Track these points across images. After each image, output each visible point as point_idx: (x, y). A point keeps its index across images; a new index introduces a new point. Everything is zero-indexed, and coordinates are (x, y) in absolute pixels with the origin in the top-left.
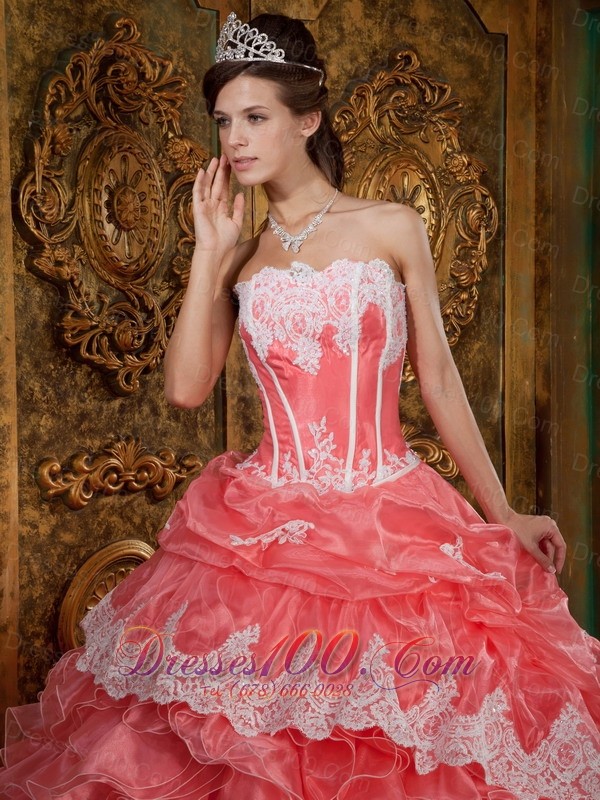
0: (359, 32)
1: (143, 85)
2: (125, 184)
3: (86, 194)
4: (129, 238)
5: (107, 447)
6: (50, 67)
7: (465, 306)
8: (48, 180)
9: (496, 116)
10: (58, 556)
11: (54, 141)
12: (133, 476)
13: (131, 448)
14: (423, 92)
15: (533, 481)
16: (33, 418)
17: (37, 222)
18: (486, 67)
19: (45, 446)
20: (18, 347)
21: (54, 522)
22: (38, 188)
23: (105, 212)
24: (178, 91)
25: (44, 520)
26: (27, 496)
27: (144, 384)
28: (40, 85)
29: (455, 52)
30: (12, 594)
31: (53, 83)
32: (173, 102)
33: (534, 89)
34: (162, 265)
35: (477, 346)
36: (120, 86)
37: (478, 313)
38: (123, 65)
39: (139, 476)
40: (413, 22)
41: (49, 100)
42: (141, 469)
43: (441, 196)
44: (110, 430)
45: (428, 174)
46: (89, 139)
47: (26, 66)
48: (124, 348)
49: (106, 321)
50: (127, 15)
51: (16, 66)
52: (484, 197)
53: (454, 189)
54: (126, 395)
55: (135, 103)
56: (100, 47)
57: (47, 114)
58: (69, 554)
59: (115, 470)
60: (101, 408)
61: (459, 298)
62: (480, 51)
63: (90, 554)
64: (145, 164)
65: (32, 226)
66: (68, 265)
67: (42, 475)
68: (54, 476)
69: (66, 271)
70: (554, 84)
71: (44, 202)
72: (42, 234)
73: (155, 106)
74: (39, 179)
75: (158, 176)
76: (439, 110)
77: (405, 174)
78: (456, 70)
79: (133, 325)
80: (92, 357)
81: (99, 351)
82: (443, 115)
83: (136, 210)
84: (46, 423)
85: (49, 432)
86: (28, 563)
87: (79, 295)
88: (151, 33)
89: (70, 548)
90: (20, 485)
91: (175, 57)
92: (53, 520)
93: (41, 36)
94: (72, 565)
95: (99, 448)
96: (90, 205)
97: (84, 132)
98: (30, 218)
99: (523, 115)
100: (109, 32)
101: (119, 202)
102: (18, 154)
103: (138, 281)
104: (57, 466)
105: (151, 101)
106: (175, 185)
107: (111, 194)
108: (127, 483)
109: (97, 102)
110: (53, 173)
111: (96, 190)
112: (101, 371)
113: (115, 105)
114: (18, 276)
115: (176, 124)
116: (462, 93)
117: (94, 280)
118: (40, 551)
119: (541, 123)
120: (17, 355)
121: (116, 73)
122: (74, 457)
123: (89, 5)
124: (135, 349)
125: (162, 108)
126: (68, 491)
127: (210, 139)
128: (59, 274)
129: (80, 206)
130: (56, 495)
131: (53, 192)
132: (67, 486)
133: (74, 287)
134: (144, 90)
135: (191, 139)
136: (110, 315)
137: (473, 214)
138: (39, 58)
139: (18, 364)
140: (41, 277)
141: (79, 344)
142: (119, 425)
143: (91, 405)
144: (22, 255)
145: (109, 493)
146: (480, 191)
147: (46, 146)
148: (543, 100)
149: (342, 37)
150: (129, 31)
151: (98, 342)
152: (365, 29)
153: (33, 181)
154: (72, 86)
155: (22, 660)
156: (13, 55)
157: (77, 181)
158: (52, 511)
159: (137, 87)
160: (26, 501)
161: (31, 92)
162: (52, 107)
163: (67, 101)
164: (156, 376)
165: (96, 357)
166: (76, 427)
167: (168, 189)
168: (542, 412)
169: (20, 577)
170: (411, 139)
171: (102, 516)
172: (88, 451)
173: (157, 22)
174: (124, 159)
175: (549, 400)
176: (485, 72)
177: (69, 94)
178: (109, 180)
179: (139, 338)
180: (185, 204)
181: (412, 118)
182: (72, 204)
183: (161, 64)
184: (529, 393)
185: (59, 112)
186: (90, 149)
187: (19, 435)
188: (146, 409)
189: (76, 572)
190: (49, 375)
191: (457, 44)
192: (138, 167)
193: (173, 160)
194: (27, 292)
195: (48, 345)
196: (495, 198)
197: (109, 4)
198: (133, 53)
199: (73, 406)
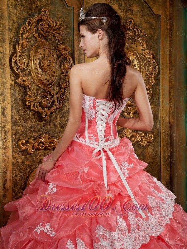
1: (50, 28)
2: (44, 57)
3: (33, 60)
4: (46, 74)
5: (39, 136)
6: (22, 23)
8: (21, 56)
9: (157, 39)
10: (25, 168)
11: (22, 44)
12: (48, 145)
13: (47, 136)
14: (135, 31)
15: (169, 146)
16: (16, 127)
17: (17, 68)
18: (154, 24)
19: (20, 136)
20: (12, 106)
21: (23, 158)
22: (18, 58)
23: (38, 66)
24: (61, 30)
25: (20, 158)
26: (15, 150)
27: (51, 117)
28: (19, 28)
29: (145, 20)
30: (10, 180)
31: (22, 27)
32: (59, 34)
33: (169, 31)
34: (56, 82)
36: (43, 28)
38: (44, 22)
39: (50, 145)
40: (132, 12)
41: (21, 32)
42: (50, 143)
43: (141, 62)
44: (40, 131)
45: (137, 55)
46: (34, 44)
47: (14, 22)
48: (44, 106)
49: (38, 98)
50: (45, 8)
51: (11, 22)
52: (154, 62)
53: (145, 60)
54: (45, 120)
55: (48, 34)
56: (37, 17)
57: (20, 37)
58: (28, 168)
59: (42, 143)
60: (38, 124)
62: (152, 20)
63: (35, 168)
64: (51, 52)
65: (16, 70)
66: (27, 81)
67: (19, 145)
68: (23, 144)
69: (26, 83)
70: (174, 29)
71: (19, 63)
72: (19, 72)
73: (54, 35)
74: (18, 56)
75: (55, 55)
76: (140, 37)
77: (130, 55)
78: (145, 25)
79: (47, 99)
80: (34, 109)
81: (37, 107)
82: (141, 38)
83: (48, 65)
84: (21, 128)
85: (21, 131)
86: (15, 170)
87: (30, 90)
88: (53, 13)
89: (28, 166)
90: (12, 147)
91: (60, 20)
92: (23, 157)
93: (19, 13)
94: (29, 171)
95: (37, 136)
96: (34, 64)
97: (32, 42)
98: (15, 67)
99: (165, 38)
101: (43, 63)
102: (11, 48)
103: (49, 87)
104: (24, 142)
105: (53, 33)
106: (60, 58)
107: (40, 60)
108: (46, 147)
109: (36, 33)
110: (22, 54)
111: (36, 59)
112: (37, 113)
113: (41, 34)
114: (12, 85)
115: (60, 40)
116: (147, 32)
117: (35, 86)
118: (19, 167)
119: (171, 41)
120: (11, 108)
121: (42, 25)
122: (29, 139)
123: (34, 5)
124: (48, 107)
125: (56, 35)
126: (27, 149)
127: (71, 45)
128: (24, 84)
129: (31, 64)
130: (24, 150)
131: (22, 60)
132: (27, 147)
133: (29, 88)
134: (51, 30)
135: (65, 45)
136: (40, 96)
137: (150, 67)
138: (18, 20)
139: (12, 111)
140: (19, 85)
141: (30, 105)
142: (43, 129)
143: (34, 123)
144: (13, 79)
145: (41, 150)
146: (152, 61)
147: (20, 46)
148: (171, 34)
150: (46, 12)
151: (36, 105)
153: (16, 56)
154: (28, 28)
156: (10, 19)
157: (30, 57)
158: (23, 155)
159: (48, 29)
160: (14, 152)
161: (16, 30)
162: (22, 34)
163: (27, 33)
164: (55, 115)
165: (36, 109)
166: (30, 130)
167: (58, 59)
168: (171, 126)
169: (13, 174)
170: (132, 45)
171: (38, 156)
172: (34, 137)
173: (55, 10)
174: (44, 50)
175: (173, 122)
176: (154, 26)
177: (27, 31)
178: (39, 56)
179: (49, 103)
180: (63, 64)
181: (132, 39)
182: (28, 63)
183: (56, 22)
184: (168, 120)
185: (24, 36)
186: (34, 47)
187: (12, 132)
188: (52, 125)
189: (30, 173)
190: (21, 114)
191: (146, 18)
192: (48, 53)
193: (59, 51)
194: (14, 89)
195: (21, 105)
196: (157, 63)
197: (40, 5)
198: (47, 19)
199: (29, 124)
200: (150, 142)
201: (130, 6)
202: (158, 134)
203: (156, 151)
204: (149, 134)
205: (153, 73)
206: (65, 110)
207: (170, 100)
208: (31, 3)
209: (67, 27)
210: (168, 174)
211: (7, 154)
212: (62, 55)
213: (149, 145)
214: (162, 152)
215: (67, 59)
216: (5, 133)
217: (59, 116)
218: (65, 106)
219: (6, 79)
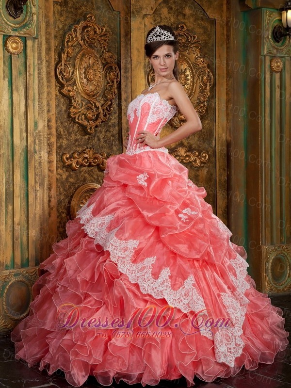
0: (167, 18)
1: (96, 35)
2: (90, 66)
4: (91, 83)
5: (84, 150)
6: (67, 30)
7: (202, 108)
8: (66, 65)
9: (213, 46)
10: (69, 186)
11: (68, 53)
12: (92, 161)
14: (188, 37)
15: (226, 169)
16: (61, 140)
17: (62, 78)
18: (209, 30)
19: (65, 149)
20: (56, 118)
21: (67, 175)
22: (63, 67)
23: (84, 75)
24: (107, 37)
25: (64, 174)
26: (59, 165)
27: (95, 131)
28: (64, 35)
29: (198, 25)
30: (54, 197)
31: (68, 35)
32: (105, 41)
33: (225, 37)
34: (101, 92)
35: (206, 122)
36: (89, 35)
37: (207, 111)
38: (89, 29)
39: (94, 161)
40: (184, 15)
41: (66, 40)
42: (94, 158)
43: (194, 72)
44: (85, 145)
45: (190, 64)
46: (79, 52)
47: (60, 30)
48: (89, 119)
49: (83, 110)
50: (91, 13)
51: (56, 29)
52: (209, 72)
53: (198, 69)
54: (90, 134)
55: (93, 41)
56: (82, 23)
57: (66, 44)
58: (72, 186)
59: (86, 158)
60: (82, 138)
61: (200, 106)
62: (207, 25)
63: (79, 187)
64: (96, 60)
65: (61, 79)
66: (72, 92)
67: (64, 159)
68: (67, 159)
69: (71, 94)
70: (232, 35)
71: (65, 72)
72: (64, 82)
73: (100, 42)
74: (63, 64)
75: (100, 64)
76: (193, 44)
77: (182, 64)
78: (199, 30)
79: (92, 111)
80: (79, 121)
81: (81, 119)
82: (194, 45)
83: (93, 75)
84: (65, 142)
85: (65, 145)
86: (59, 188)
87: (75, 101)
88: (98, 19)
89: (72, 183)
90: (57, 161)
91: (106, 26)
92: (67, 174)
93: (64, 20)
94: (73, 190)
95: (81, 151)
96: (79, 73)
97: (77, 50)
98: (60, 77)
99: (221, 45)
100: (85, 19)
101: (88, 72)
102: (57, 57)
103: (94, 98)
104: (68, 156)
105: (98, 40)
106: (106, 67)
107: (85, 69)
108: (90, 163)
109: (81, 41)
110: (68, 63)
111: (81, 68)
112: (82, 126)
113: (87, 42)
114: (56, 95)
115: (106, 48)
116: (201, 38)
117: (80, 97)
118: (63, 184)
119: (228, 48)
120: (56, 120)
121: (87, 31)
122: (73, 153)
123: (79, 11)
124: (93, 119)
127: (118, 53)
128: (69, 94)
129: (76, 73)
130: (68, 165)
131: (67, 69)
132: (71, 162)
133: (74, 99)
136: (85, 108)
137: (205, 78)
138: (63, 27)
139: (56, 123)
140: (64, 95)
141: (75, 117)
142: (88, 144)
143: (79, 137)
144: (58, 88)
145: (85, 166)
146: (207, 70)
147: (65, 54)
148: (228, 41)
149: (161, 20)
150: (92, 18)
151: (81, 117)
152: (168, 17)
153: (61, 65)
154: (74, 36)
155: (58, 220)
157: (75, 65)
158: (67, 171)
159: (94, 36)
160: (58, 167)
161: (61, 37)
162: (68, 42)
163: (72, 40)
164: (100, 129)
165: (80, 121)
166: (74, 144)
167: (104, 68)
168: (228, 145)
169: (57, 192)
170: (184, 53)
171: (82, 174)
172: (78, 152)
173: (100, 15)
174: (89, 58)
175: (231, 140)
176: (208, 31)
177: (72, 38)
178: (84, 65)
179: (94, 116)
180: (109, 73)
181: (184, 46)
182: (73, 73)
183: (102, 29)
184: (224, 138)
185: (69, 44)
186: (79, 55)
187: (56, 145)
188: (96, 139)
189: (75, 192)
190: (66, 127)
191: (199, 22)
192: (94, 61)
193: (105, 59)
194: (59, 100)
195: (66, 117)
196: (212, 73)
197: (85, 10)
198: (93, 25)
199: (73, 137)
200: (204, 163)
201: (182, 9)
202: (213, 154)
203: (212, 175)
204: (204, 153)
205: (208, 84)
206: (110, 124)
207: (228, 115)
208: (76, 9)
209: (113, 33)
210: (224, 202)
211: (52, 169)
212: (107, 63)
213: (203, 166)
214: (217, 175)
215: (113, 68)
216: (49, 146)
217: (104, 130)
218: (111, 119)
219: (51, 89)
